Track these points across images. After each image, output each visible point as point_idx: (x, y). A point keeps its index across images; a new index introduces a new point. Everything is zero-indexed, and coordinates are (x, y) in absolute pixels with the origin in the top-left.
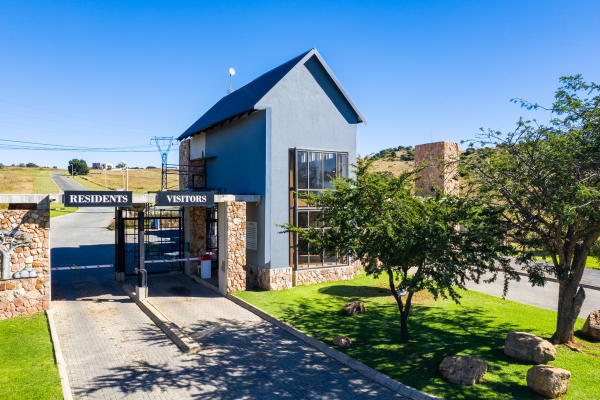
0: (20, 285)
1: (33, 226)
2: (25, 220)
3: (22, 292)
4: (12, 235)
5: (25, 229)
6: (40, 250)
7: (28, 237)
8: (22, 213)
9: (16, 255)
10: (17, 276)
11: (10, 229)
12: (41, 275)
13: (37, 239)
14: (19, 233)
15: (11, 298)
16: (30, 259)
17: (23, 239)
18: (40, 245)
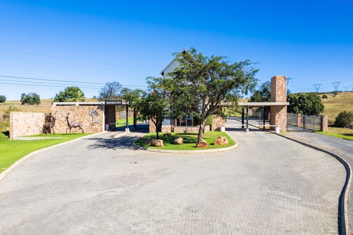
0: (97, 125)
1: (99, 110)
2: (98, 108)
3: (97, 126)
4: (95, 112)
5: (98, 111)
6: (101, 116)
7: (98, 113)
8: (97, 106)
9: (96, 117)
10: (96, 122)
11: (94, 111)
12: (101, 123)
13: (100, 113)
14: (96, 111)
15: (95, 128)
16: (99, 118)
17: (97, 113)
18: (101, 115)
